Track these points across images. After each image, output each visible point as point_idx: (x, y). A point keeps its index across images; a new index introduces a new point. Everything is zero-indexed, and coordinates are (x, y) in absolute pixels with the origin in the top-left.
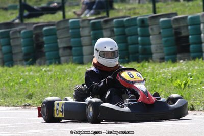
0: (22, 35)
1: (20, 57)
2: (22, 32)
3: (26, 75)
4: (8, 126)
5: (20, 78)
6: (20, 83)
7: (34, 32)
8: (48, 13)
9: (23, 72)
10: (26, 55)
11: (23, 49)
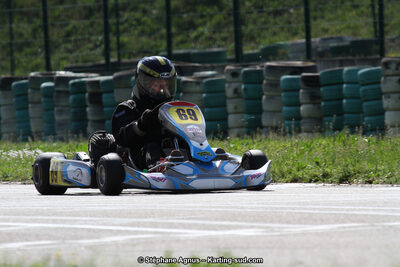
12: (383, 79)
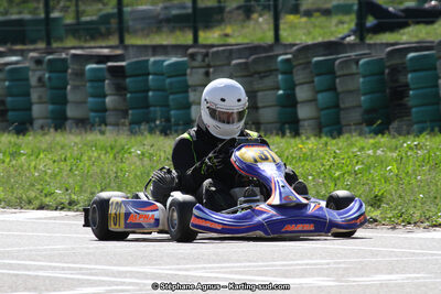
0: (361, 70)
1: (356, 115)
2: (361, 62)
3: (369, 156)
4: (328, 264)
5: (355, 161)
6: (356, 173)
7: (388, 64)
8: (418, 23)
9: (362, 149)
10: (368, 112)
11: (362, 98)
12: (188, 71)
